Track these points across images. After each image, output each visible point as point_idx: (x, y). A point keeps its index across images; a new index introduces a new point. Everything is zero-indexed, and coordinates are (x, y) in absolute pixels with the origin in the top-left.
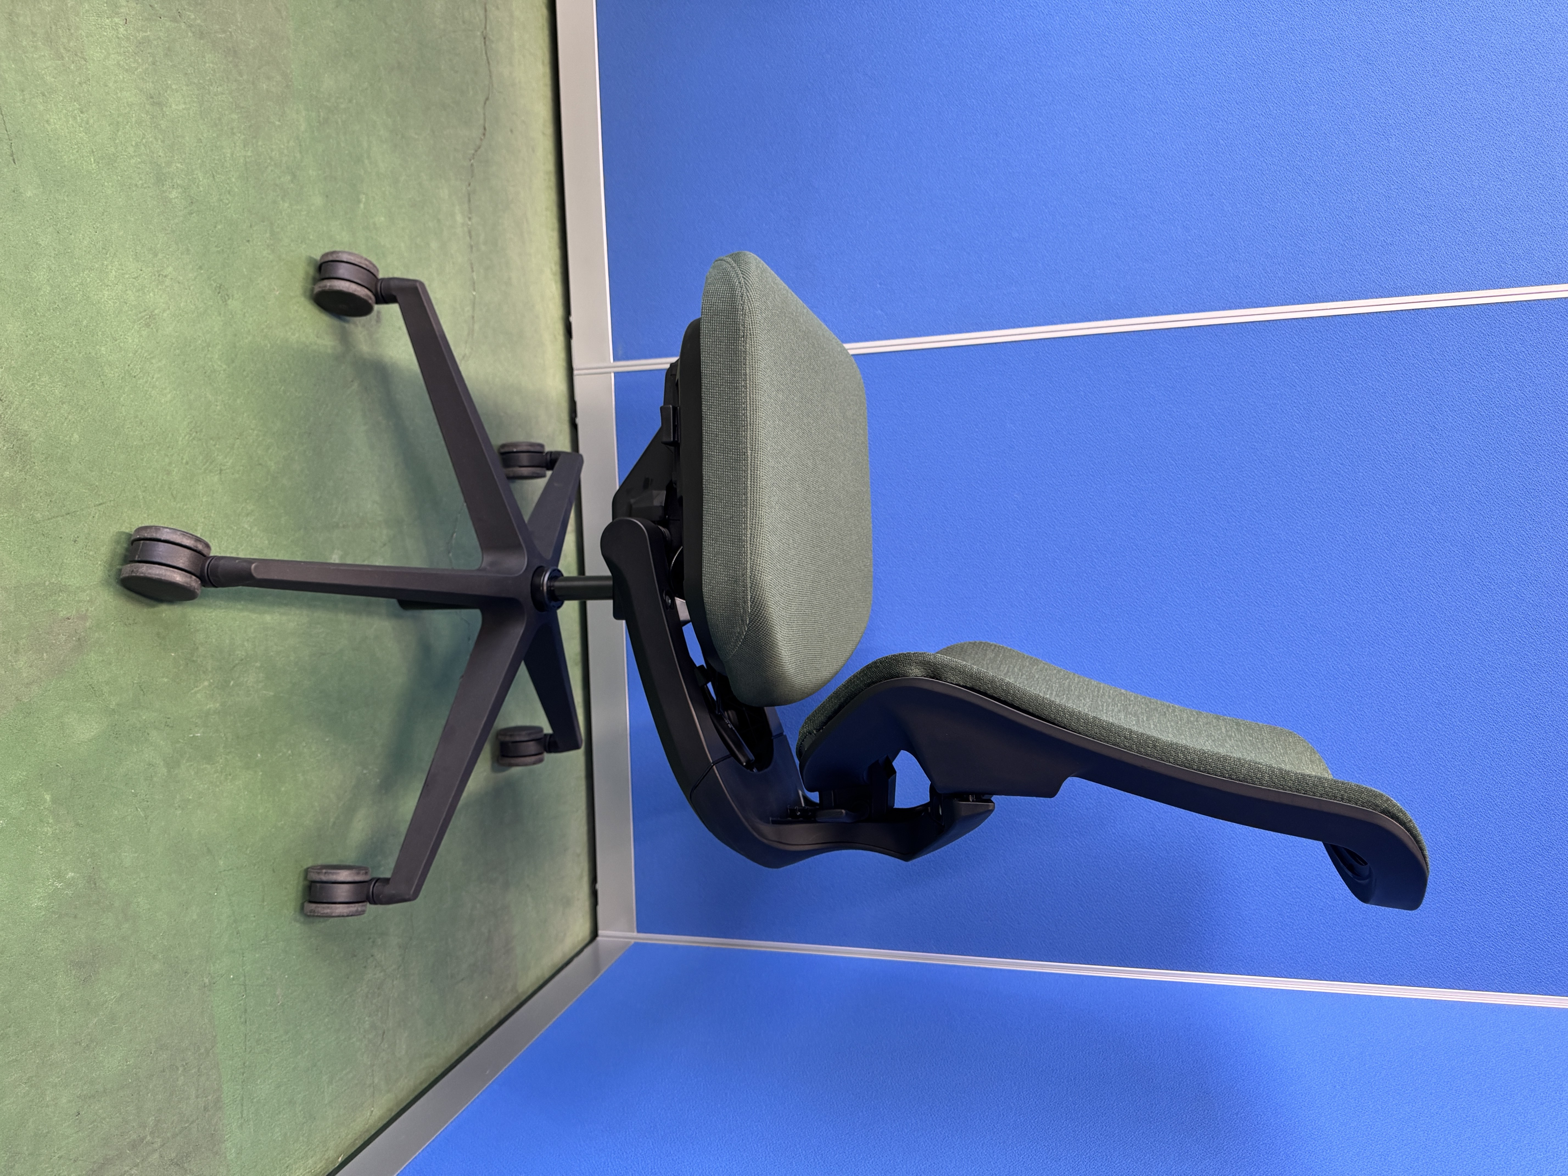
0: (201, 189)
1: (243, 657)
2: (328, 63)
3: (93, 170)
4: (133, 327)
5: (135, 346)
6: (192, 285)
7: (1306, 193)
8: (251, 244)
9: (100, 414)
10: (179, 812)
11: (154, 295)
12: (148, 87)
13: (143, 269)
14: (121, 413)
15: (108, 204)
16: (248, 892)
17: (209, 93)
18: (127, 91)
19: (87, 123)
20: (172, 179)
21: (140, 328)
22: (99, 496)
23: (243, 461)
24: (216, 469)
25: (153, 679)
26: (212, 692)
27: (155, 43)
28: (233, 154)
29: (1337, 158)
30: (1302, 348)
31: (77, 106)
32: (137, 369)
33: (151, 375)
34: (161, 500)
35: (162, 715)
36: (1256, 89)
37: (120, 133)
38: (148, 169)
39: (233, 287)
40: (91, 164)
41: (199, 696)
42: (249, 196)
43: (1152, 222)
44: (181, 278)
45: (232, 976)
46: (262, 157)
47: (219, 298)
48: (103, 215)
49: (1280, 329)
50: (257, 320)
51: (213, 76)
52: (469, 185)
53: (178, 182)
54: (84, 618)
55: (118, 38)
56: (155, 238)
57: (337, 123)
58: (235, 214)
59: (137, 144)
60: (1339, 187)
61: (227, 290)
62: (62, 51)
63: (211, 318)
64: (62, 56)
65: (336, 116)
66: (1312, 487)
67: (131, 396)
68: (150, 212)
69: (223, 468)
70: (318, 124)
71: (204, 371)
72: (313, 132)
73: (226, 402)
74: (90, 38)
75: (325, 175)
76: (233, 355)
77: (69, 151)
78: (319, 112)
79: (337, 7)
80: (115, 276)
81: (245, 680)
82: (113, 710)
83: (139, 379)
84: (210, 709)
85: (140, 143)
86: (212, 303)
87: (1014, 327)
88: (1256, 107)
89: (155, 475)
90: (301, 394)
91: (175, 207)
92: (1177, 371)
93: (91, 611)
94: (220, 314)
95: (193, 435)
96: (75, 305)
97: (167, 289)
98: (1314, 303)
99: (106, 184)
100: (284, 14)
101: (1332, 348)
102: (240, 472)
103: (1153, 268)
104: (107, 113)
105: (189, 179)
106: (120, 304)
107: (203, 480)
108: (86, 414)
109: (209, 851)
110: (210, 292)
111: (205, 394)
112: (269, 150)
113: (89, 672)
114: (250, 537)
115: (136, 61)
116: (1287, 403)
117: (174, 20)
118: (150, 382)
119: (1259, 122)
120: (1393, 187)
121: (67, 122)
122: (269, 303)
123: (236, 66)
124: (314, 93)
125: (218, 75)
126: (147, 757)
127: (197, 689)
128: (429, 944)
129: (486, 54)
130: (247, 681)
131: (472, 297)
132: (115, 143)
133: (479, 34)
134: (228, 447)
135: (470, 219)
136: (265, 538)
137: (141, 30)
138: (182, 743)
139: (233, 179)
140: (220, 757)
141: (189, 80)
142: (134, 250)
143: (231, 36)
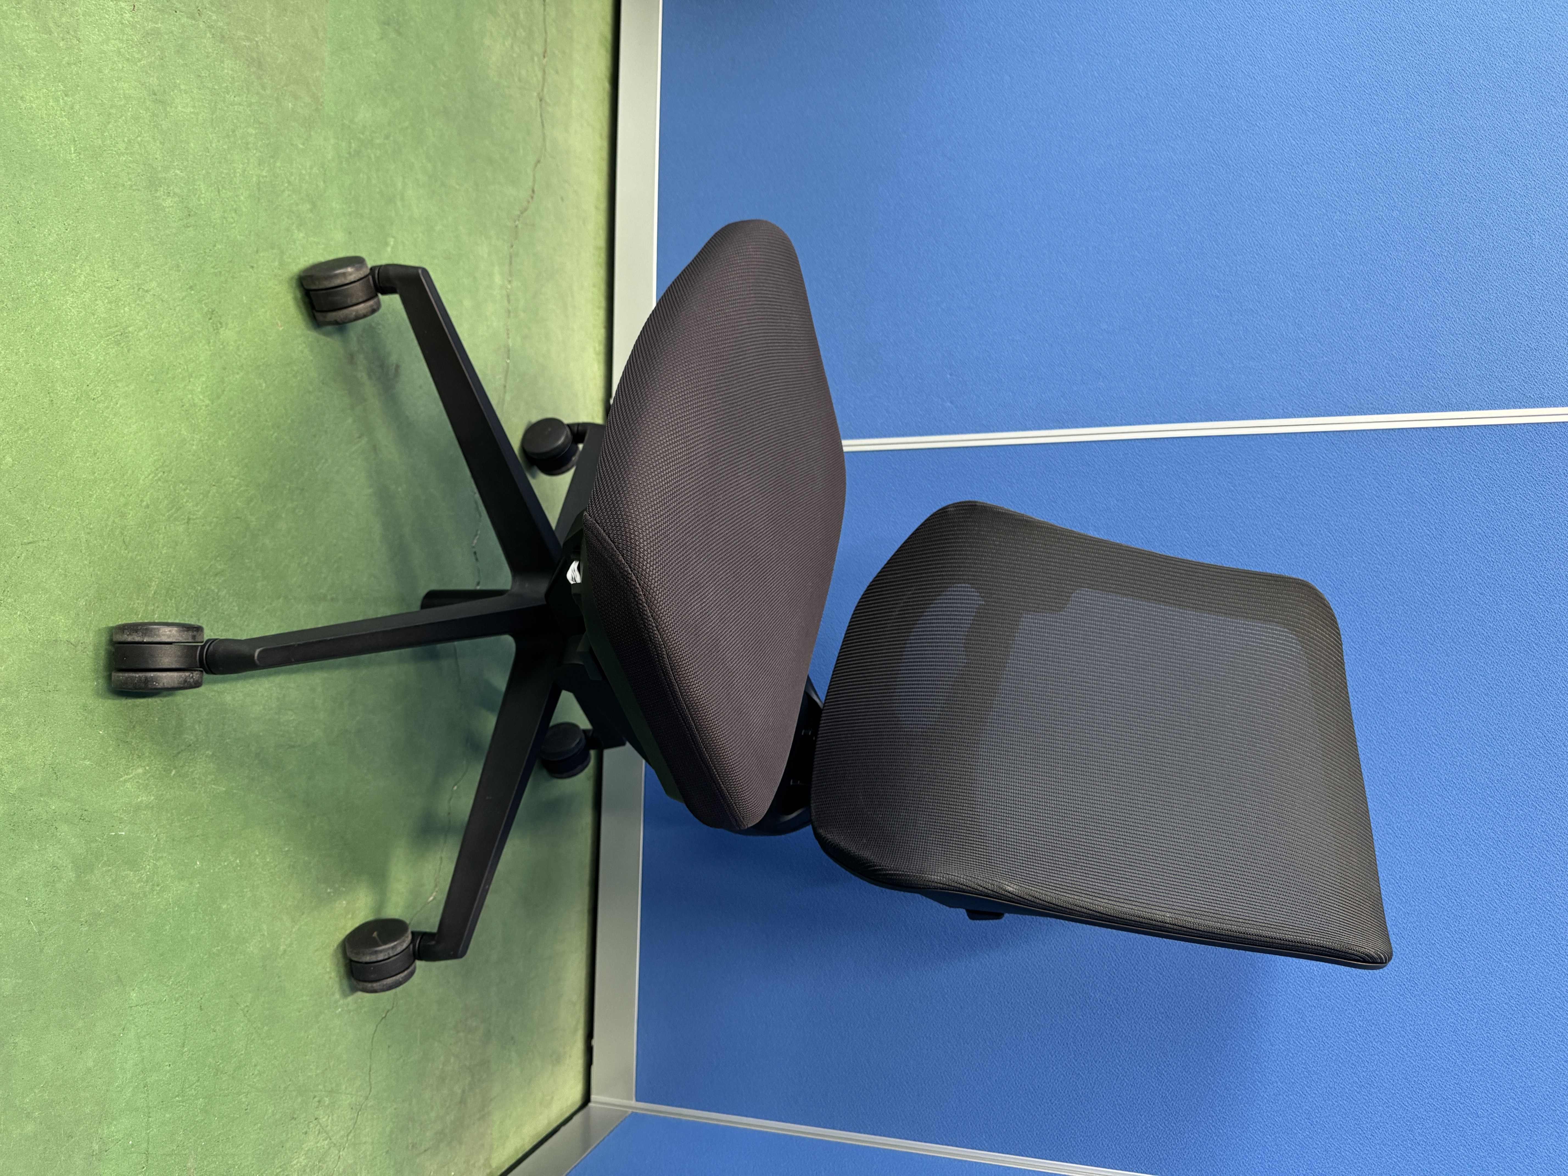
0: (203, 203)
1: (191, 742)
2: (365, 94)
3: (72, 160)
4: (99, 343)
5: (99, 365)
6: (178, 305)
7: (1437, 291)
8: (255, 270)
9: (42, 437)
10: (85, 929)
11: (131, 310)
12: (151, 82)
13: (121, 279)
14: (71, 439)
15: (86, 201)
16: (165, 1034)
17: (224, 101)
18: (125, 82)
19: (72, 108)
20: (169, 186)
21: (107, 345)
22: (30, 532)
23: (218, 512)
24: (183, 517)
25: (71, 761)
26: (146, 781)
27: (166, 37)
28: (245, 170)
29: (1472, 255)
30: (1433, 461)
31: (62, 87)
32: (97, 391)
33: (114, 400)
34: (109, 545)
35: (77, 806)
36: (1379, 180)
37: (110, 126)
38: (140, 171)
39: (229, 315)
40: (71, 154)
41: (128, 785)
42: (258, 218)
43: (1259, 318)
44: (166, 296)
45: (131, 1142)
46: (279, 179)
47: (209, 324)
48: (78, 212)
49: (1407, 439)
50: (253, 356)
51: (231, 84)
52: (512, 246)
53: (177, 190)
55: (122, 24)
56: (140, 247)
57: (370, 158)
58: (240, 236)
59: (129, 141)
60: (1474, 286)
61: (220, 317)
62: (51, 25)
63: (198, 345)
64: (51, 31)
65: (369, 151)
66: (1445, 618)
67: (86, 421)
69: (192, 516)
70: (347, 156)
71: (181, 404)
72: (341, 163)
73: (204, 442)
74: (87, 18)
75: (350, 210)
76: (219, 391)
77: (44, 135)
78: (350, 143)
79: (382, 38)
80: (84, 283)
81: (190, 770)
82: (13, 796)
83: (99, 402)
84: (141, 803)
85: (134, 140)
86: (200, 329)
87: (1100, 426)
88: (1378, 198)
89: (106, 516)
90: (296, 444)
91: (169, 217)
92: (1288, 481)
94: (209, 343)
95: (159, 475)
96: (28, 308)
97: (148, 306)
98: (1446, 411)
99: (86, 178)
100: (321, 34)
101: (1469, 462)
102: (213, 525)
103: (1260, 367)
104: (97, 102)
105: (189, 190)
106: (85, 314)
107: (165, 528)
108: (26, 435)
110: (199, 316)
111: (180, 430)
112: (288, 174)
115: (140, 52)
116: (1415, 522)
117: (193, 17)
118: (113, 408)
119: (1381, 213)
120: (1537, 287)
121: (47, 103)
122: (271, 339)
123: (260, 78)
124: (346, 122)
125: (237, 84)
126: (50, 857)
127: (129, 777)
128: (389, 1105)
129: (541, 116)
130: (192, 772)
131: (505, 364)
132: (103, 135)
133: (535, 94)
134: (202, 494)
135: (510, 282)
136: (234, 604)
137: (151, 20)
138: (100, 842)
139: (242, 198)
140: (147, 863)
141: (202, 83)
142: (111, 256)
143: (258, 46)
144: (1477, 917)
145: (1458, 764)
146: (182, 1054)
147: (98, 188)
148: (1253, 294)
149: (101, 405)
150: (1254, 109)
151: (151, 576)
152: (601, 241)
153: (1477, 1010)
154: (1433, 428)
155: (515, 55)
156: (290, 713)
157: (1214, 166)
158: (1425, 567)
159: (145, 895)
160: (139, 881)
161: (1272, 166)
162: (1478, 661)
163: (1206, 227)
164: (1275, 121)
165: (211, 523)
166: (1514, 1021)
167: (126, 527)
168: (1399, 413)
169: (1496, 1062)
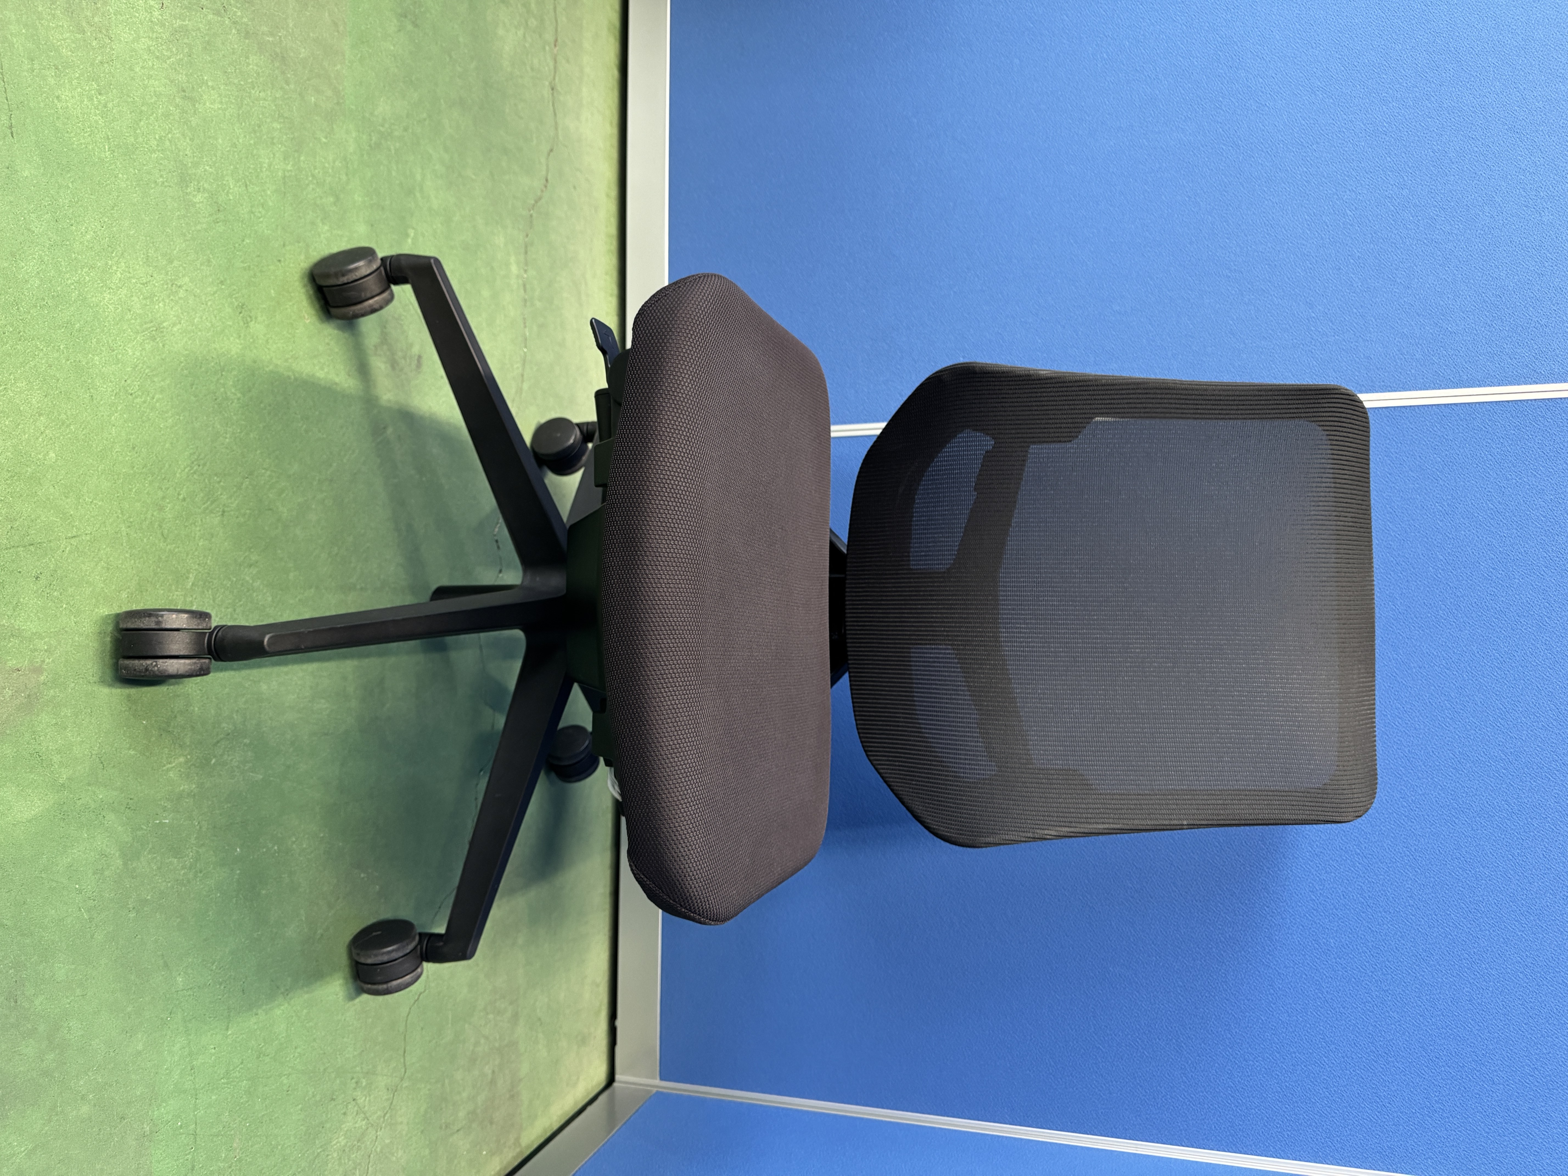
0: (231, 198)
1: (230, 731)
2: (384, 87)
3: (106, 158)
4: (135, 338)
5: (135, 360)
6: (209, 300)
7: (1447, 269)
8: (282, 264)
9: (84, 432)
10: (132, 915)
11: (165, 306)
12: (180, 79)
13: (155, 275)
14: (110, 434)
15: (120, 198)
16: (210, 1018)
17: (250, 97)
18: (155, 80)
19: (105, 106)
20: (199, 182)
21: (143, 340)
22: (73, 526)
23: (251, 504)
24: (218, 509)
25: (116, 750)
26: (188, 770)
27: (194, 34)
28: (271, 165)
30: (1444, 438)
31: (95, 86)
32: (135, 386)
34: (149, 538)
35: (123, 795)
36: (1388, 158)
37: (142, 123)
38: (171, 167)
39: (258, 309)
40: (105, 152)
41: (171, 774)
42: (284, 213)
43: (1270, 297)
44: (198, 291)
45: (179, 1124)
46: (304, 173)
47: (240, 318)
48: (113, 209)
49: (1419, 416)
50: (281, 349)
51: (256, 79)
52: (527, 236)
53: (205, 185)
54: (38, 670)
55: (152, 22)
56: (172, 243)
57: (390, 150)
58: (268, 230)
59: (160, 138)
61: (250, 311)
62: (84, 24)
63: (229, 339)
64: (84, 30)
65: (389, 143)
66: (1459, 594)
67: (125, 416)
68: (169, 214)
69: (226, 509)
70: (369, 148)
71: (214, 398)
72: (362, 155)
73: (238, 435)
74: (118, 16)
75: (372, 202)
76: (250, 384)
77: (79, 134)
78: (370, 135)
79: (399, 31)
80: (120, 279)
81: (230, 758)
82: (63, 785)
83: (137, 398)
84: (183, 790)
85: (165, 137)
86: (230, 323)
89: (145, 509)
90: (325, 436)
91: (200, 213)
93: (48, 663)
94: (240, 336)
95: (195, 468)
96: (68, 305)
97: (181, 301)
98: (1457, 387)
99: (120, 175)
100: (341, 28)
102: (246, 516)
103: (1272, 346)
104: (129, 100)
105: (218, 185)
106: (122, 311)
107: (201, 520)
108: (68, 431)
109: (166, 965)
110: (230, 310)
111: (214, 424)
112: (312, 168)
113: (37, 737)
114: (251, 592)
115: (168, 49)
117: (217, 13)
118: (150, 402)
119: (1391, 192)
120: (1547, 264)
121: (81, 102)
122: (297, 331)
123: (283, 73)
124: (367, 115)
125: (261, 79)
126: (98, 845)
127: (170, 766)
128: (423, 1086)
129: (553, 105)
130: (231, 760)
131: (523, 354)
132: (135, 133)
133: (547, 83)
134: (235, 486)
135: (526, 271)
136: (268, 594)
137: (179, 18)
138: (146, 830)
139: (269, 192)
140: (190, 850)
141: (228, 79)
142: (146, 253)
143: (281, 41)
144: (1492, 887)
145: (1472, 738)
146: (227, 1037)
147: (132, 186)
148: (1264, 274)
149: (138, 400)
150: (1263, 90)
151: (188, 568)
152: (613, 230)
153: (1492, 979)
154: (1445, 405)
155: (527, 45)
156: (323, 701)
157: (1224, 147)
158: (1438, 542)
159: (189, 882)
160: (183, 868)
161: (1282, 145)
162: (1490, 635)
163: (1216, 207)
164: (1284, 101)
165: (245, 514)
166: (1528, 989)
167: (164, 519)
168: (1410, 390)
169: (1512, 1029)
